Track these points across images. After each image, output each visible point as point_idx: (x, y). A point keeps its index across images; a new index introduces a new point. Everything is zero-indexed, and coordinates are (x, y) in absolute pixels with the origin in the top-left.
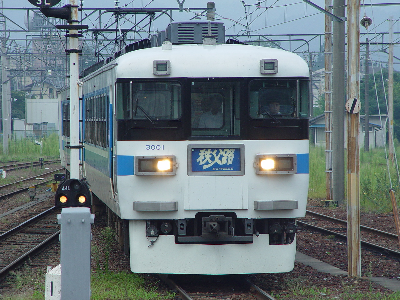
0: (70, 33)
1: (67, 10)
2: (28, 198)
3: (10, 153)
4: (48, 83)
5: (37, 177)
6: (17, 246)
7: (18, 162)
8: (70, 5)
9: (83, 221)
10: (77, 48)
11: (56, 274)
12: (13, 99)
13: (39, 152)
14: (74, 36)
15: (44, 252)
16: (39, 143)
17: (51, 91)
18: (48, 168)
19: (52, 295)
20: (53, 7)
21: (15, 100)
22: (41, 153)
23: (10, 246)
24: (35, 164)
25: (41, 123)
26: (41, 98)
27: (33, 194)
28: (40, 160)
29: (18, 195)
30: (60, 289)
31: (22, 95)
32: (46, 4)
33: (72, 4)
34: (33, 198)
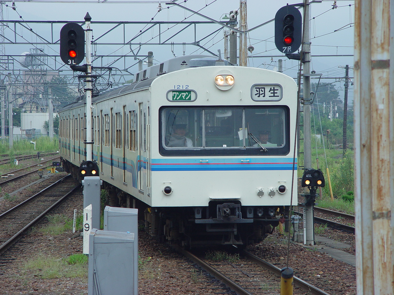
0: (87, 80)
1: (85, 67)
2: (38, 177)
3: (15, 149)
4: (36, 103)
5: (38, 164)
6: (43, 203)
7: (21, 155)
8: (87, 64)
9: (96, 184)
10: (91, 87)
11: (89, 209)
12: (14, 114)
13: (34, 148)
14: (89, 81)
15: (61, 206)
16: (34, 143)
17: (37, 108)
18: (43, 159)
19: (87, 220)
20: (77, 65)
21: (15, 114)
22: (35, 149)
23: (39, 203)
24: (35, 156)
25: (31, 129)
26: (31, 112)
27: (42, 174)
28: (37, 154)
29: (31, 175)
30: (91, 217)
31: (17, 111)
32: (73, 64)
33: (88, 64)
34: (41, 177)
